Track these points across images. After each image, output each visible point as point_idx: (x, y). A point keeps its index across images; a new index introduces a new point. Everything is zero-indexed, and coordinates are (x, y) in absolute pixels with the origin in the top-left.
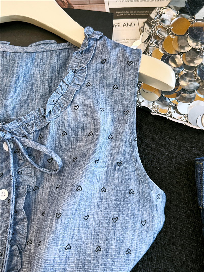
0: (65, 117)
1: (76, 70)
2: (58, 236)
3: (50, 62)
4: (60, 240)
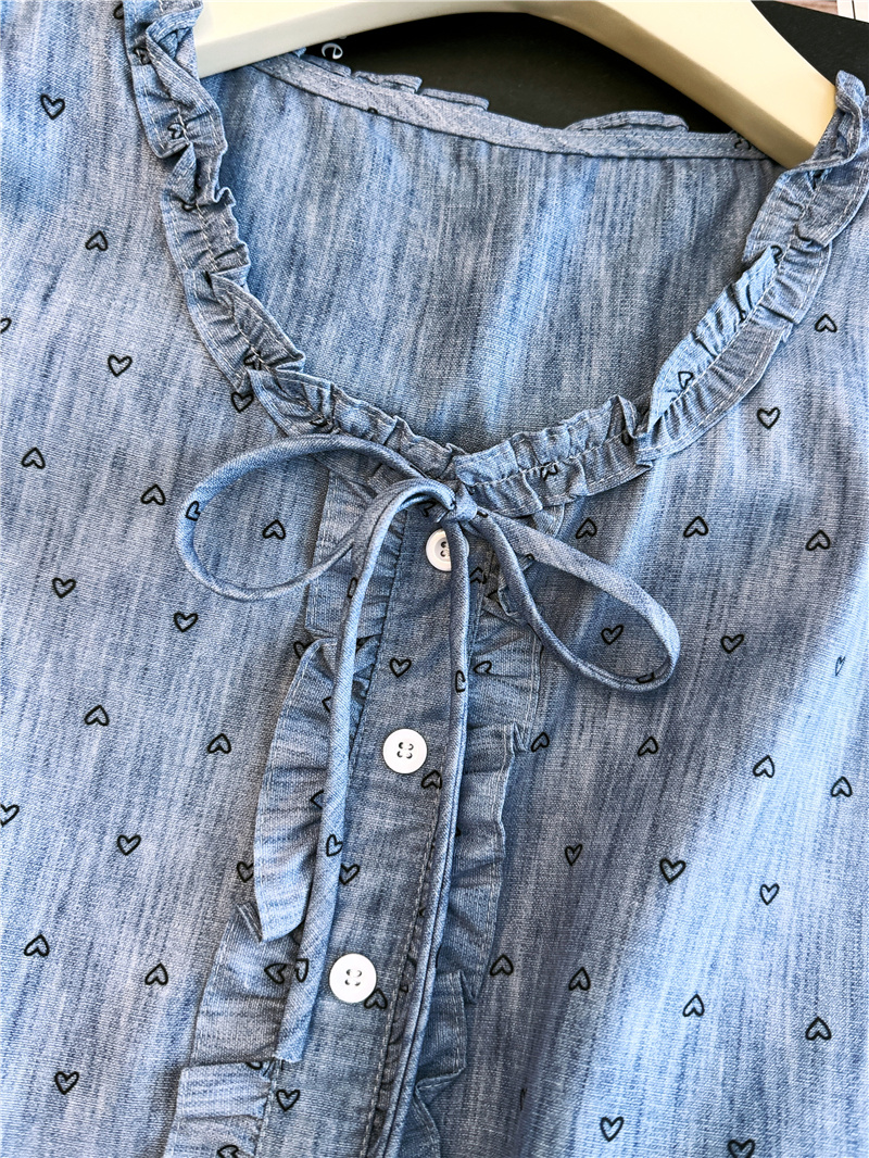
0: (713, 453)
1: (781, 252)
2: (665, 954)
3: (662, 207)
4: (671, 971)
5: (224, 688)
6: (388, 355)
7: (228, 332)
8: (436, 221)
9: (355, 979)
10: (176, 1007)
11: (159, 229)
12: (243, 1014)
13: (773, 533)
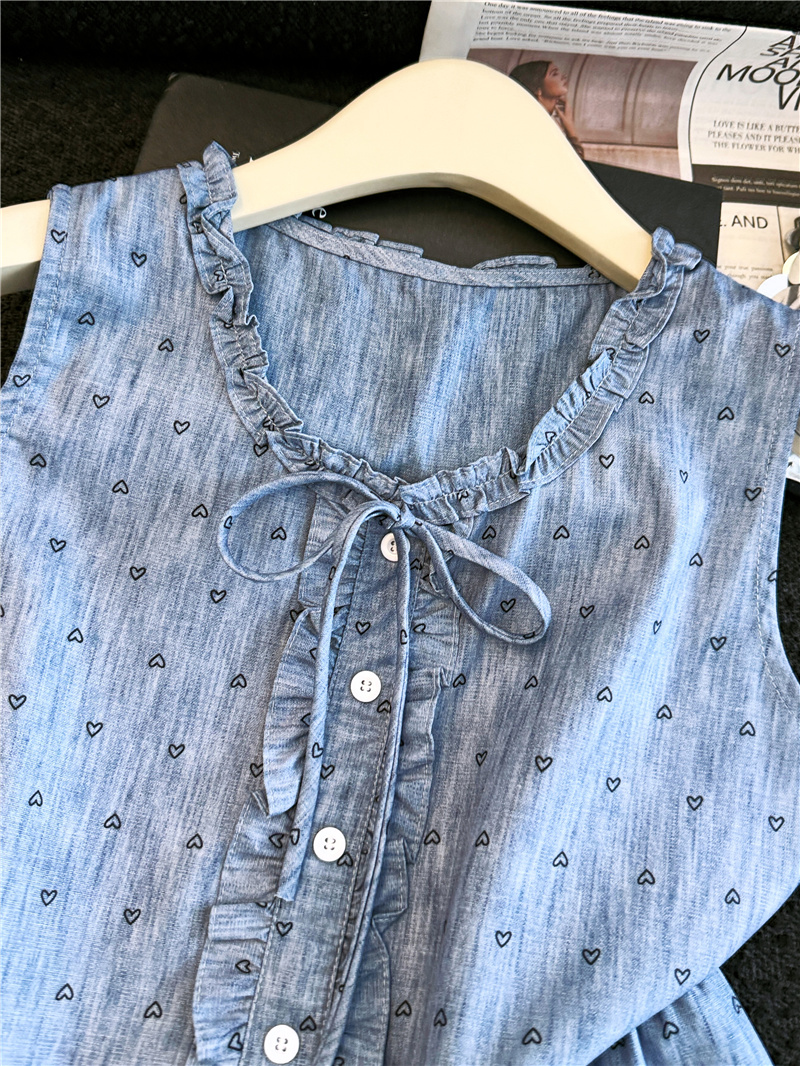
0: (570, 484)
1: (614, 352)
2: (539, 821)
3: (537, 321)
4: (544, 833)
5: (243, 642)
6: (356, 418)
7: (253, 406)
8: (388, 331)
9: (331, 844)
10: (208, 864)
11: (209, 339)
12: (253, 870)
13: (612, 537)
